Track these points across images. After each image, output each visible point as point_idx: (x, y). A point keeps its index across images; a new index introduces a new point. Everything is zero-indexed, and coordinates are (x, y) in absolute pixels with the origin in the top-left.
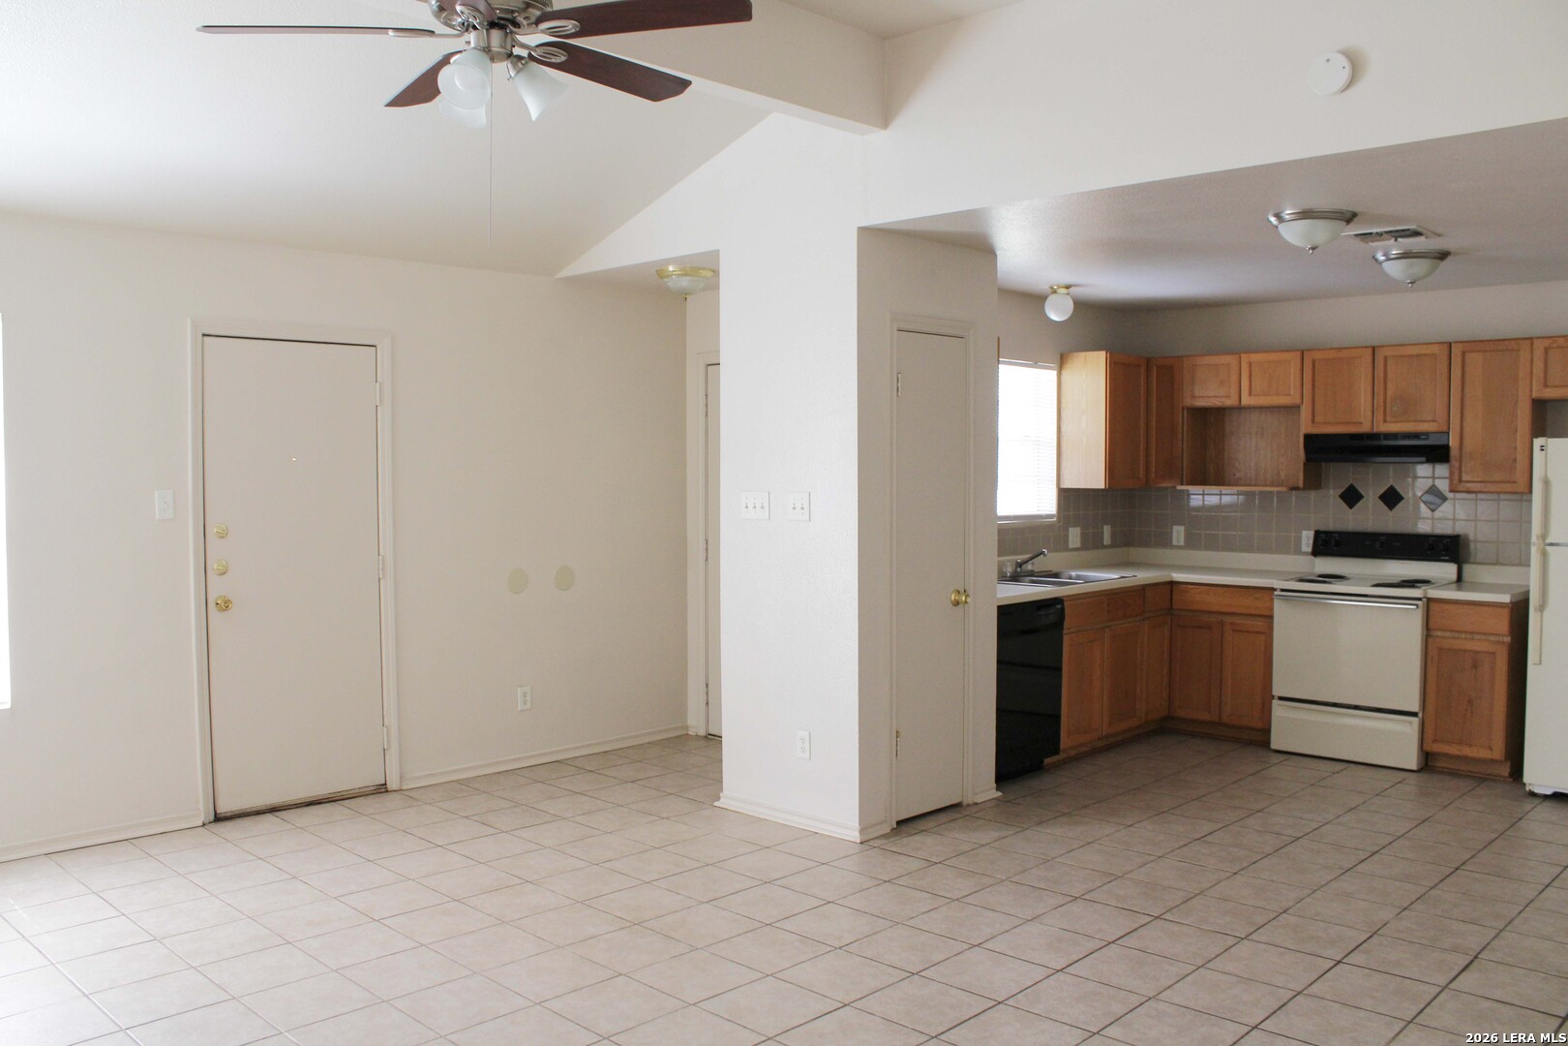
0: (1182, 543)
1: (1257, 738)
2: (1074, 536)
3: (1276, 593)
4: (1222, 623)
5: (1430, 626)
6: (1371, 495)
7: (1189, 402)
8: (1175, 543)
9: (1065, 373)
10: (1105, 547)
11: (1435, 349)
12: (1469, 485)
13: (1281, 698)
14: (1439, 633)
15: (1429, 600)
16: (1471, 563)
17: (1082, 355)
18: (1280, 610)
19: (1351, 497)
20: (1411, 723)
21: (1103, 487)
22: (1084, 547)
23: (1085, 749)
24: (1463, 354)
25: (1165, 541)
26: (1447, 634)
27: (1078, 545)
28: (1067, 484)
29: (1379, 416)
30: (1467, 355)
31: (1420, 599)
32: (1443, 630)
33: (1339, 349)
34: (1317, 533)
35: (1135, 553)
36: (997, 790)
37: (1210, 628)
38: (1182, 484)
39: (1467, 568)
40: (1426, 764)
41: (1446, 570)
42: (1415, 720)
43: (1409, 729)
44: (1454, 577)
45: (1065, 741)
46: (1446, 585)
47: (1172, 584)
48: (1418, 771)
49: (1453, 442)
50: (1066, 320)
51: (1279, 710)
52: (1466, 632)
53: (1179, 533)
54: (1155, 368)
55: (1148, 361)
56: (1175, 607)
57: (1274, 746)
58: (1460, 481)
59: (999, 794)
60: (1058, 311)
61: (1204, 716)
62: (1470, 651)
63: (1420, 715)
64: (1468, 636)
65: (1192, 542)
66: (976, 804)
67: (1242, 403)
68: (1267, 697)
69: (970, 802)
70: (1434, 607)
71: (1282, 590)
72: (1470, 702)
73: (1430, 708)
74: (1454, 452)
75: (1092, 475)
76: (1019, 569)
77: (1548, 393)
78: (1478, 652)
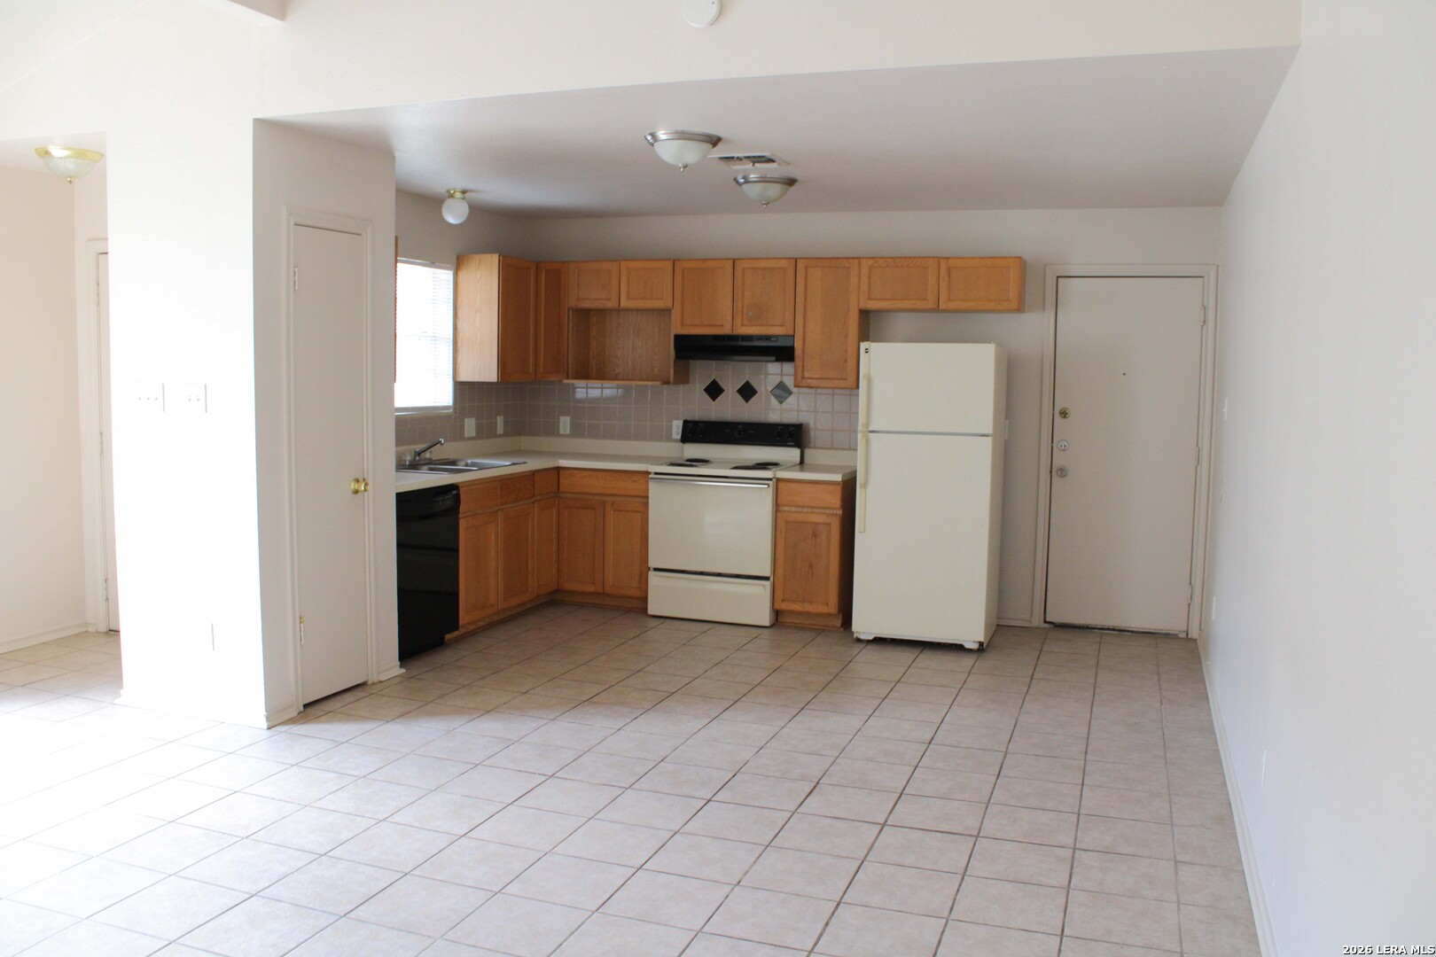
0: (568, 432)
1: (637, 605)
2: (470, 426)
3: (650, 476)
4: (604, 503)
5: (779, 502)
6: (730, 388)
7: (573, 304)
8: (562, 432)
9: (461, 274)
11: (784, 263)
12: (809, 381)
13: (656, 569)
14: (786, 508)
15: (778, 480)
16: (815, 448)
17: (477, 257)
18: (656, 492)
19: (714, 391)
20: (764, 586)
21: (496, 380)
22: (479, 436)
23: (482, 623)
24: (806, 268)
25: (552, 430)
26: (793, 509)
27: (473, 434)
28: (463, 378)
29: (738, 320)
30: (809, 269)
31: (771, 479)
32: (790, 506)
33: (705, 260)
34: (686, 422)
35: (526, 442)
36: (401, 666)
37: (593, 508)
38: (568, 378)
39: (807, 452)
40: (777, 620)
41: (790, 454)
42: (768, 584)
43: (762, 591)
44: (798, 460)
45: (464, 617)
46: (790, 468)
47: (558, 469)
48: (771, 627)
49: (798, 345)
50: (460, 224)
51: (654, 580)
52: (808, 507)
53: (565, 423)
54: (544, 272)
55: (538, 265)
56: (561, 490)
57: (650, 612)
58: (803, 378)
59: (403, 671)
60: (454, 215)
61: (590, 588)
62: (811, 523)
63: (771, 579)
64: (809, 510)
65: (577, 432)
66: (381, 682)
67: (622, 305)
68: (644, 569)
69: (376, 681)
70: (781, 485)
71: (656, 473)
72: (811, 566)
73: (780, 571)
74: (798, 353)
75: (485, 368)
76: (418, 458)
77: (871, 305)
78: (817, 524)
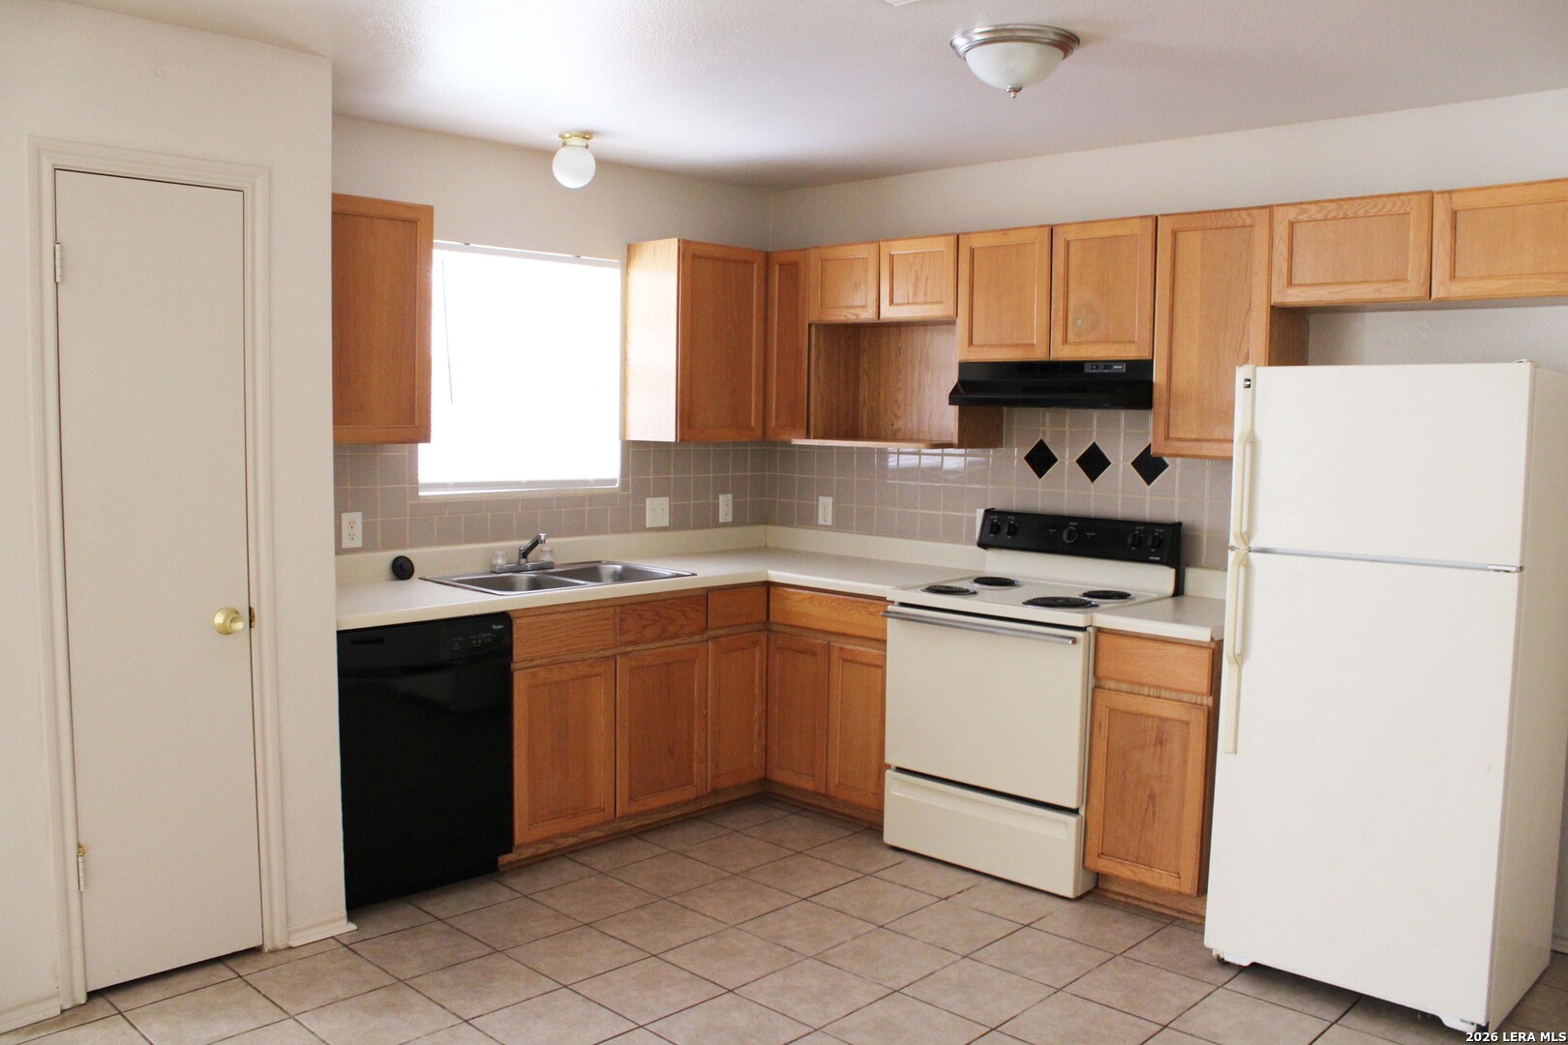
0: (829, 522)
1: (867, 823)
2: (657, 510)
3: (890, 608)
4: (828, 647)
5: (1101, 672)
6: (1067, 458)
7: (814, 314)
8: (821, 521)
9: (636, 274)
10: (725, 525)
11: (1134, 228)
12: (1179, 444)
13: (900, 770)
14: (1112, 684)
15: (1099, 630)
16: (1201, 567)
17: (651, 244)
18: (900, 639)
19: (1041, 460)
20: (1066, 824)
21: (674, 440)
24: (1175, 234)
25: (808, 520)
26: (1124, 687)
27: (665, 522)
28: (634, 435)
29: (1057, 335)
30: (1181, 235)
31: (1083, 629)
32: (1117, 680)
33: (1005, 231)
34: (987, 512)
36: (351, 918)
37: (814, 654)
38: (808, 436)
39: (1192, 575)
40: (1096, 887)
41: (1157, 578)
42: (1072, 820)
43: (1064, 832)
44: (1170, 588)
46: (1151, 606)
47: (768, 585)
48: (1078, 899)
49: (1158, 376)
51: (896, 789)
52: (1150, 686)
53: (825, 507)
54: (777, 266)
55: (768, 257)
56: (771, 619)
57: (889, 838)
58: (1167, 438)
59: (353, 927)
60: (573, 172)
61: (807, 784)
62: (1153, 717)
63: (1082, 812)
64: (1153, 692)
66: (290, 948)
67: (882, 316)
68: (883, 767)
69: (280, 946)
70: (1103, 638)
71: (903, 604)
72: (1152, 797)
73: (1097, 801)
74: (1158, 394)
75: (659, 423)
76: (523, 561)
77: (1295, 297)
78: (1164, 720)
